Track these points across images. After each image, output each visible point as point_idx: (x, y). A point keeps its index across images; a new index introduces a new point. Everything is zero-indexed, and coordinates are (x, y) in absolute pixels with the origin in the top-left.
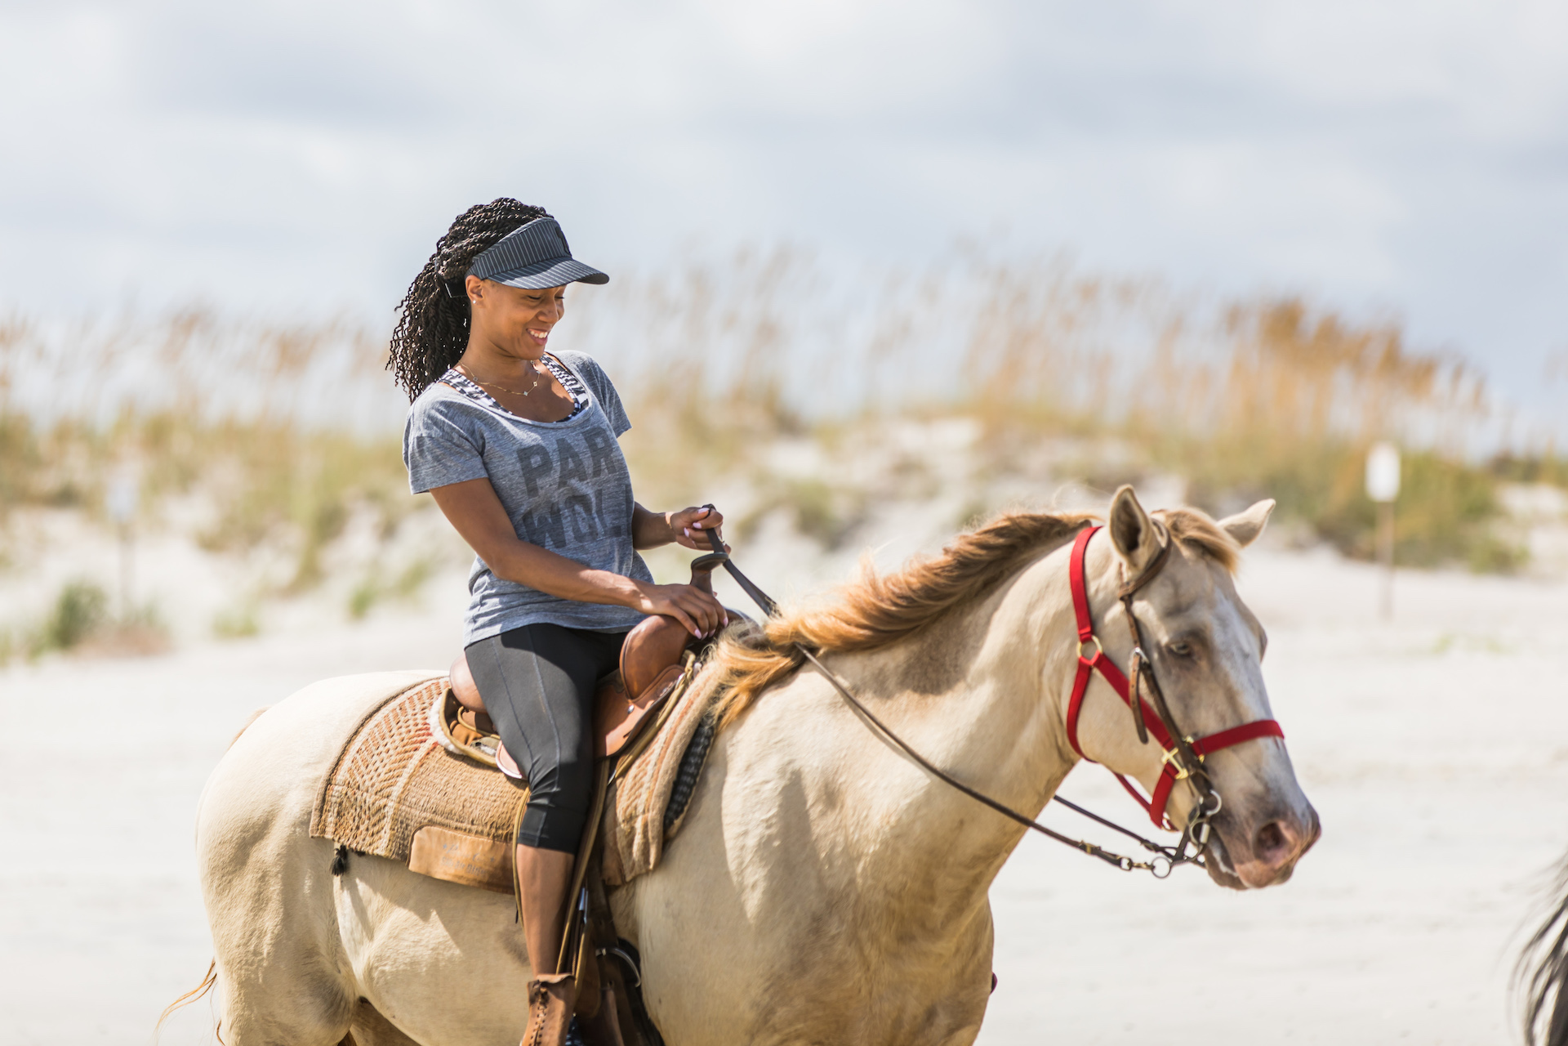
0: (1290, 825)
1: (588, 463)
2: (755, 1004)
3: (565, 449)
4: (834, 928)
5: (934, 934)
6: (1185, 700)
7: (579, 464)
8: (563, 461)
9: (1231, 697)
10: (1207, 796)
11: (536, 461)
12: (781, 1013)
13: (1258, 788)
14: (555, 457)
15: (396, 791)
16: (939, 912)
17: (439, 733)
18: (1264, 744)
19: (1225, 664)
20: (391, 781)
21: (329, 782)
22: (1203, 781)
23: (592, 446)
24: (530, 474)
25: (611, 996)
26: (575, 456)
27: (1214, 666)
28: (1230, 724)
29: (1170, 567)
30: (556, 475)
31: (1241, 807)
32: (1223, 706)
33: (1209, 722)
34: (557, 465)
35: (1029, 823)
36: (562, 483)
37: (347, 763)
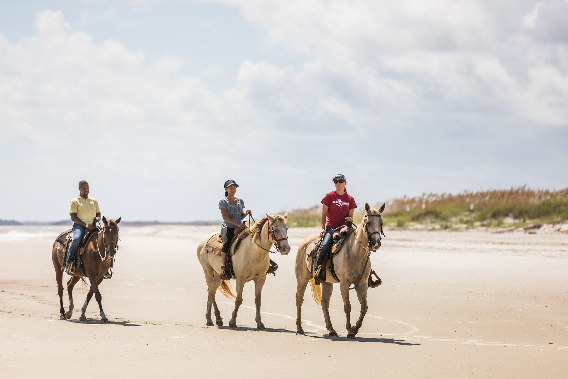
0: (286, 249)
1: (237, 211)
2: (242, 270)
3: (235, 208)
4: (250, 261)
5: (261, 262)
6: (277, 236)
7: (236, 210)
8: (234, 209)
9: (281, 236)
10: (279, 245)
11: (231, 209)
12: (245, 271)
13: (283, 245)
14: (233, 209)
15: (213, 245)
16: (261, 260)
17: (218, 239)
18: (285, 241)
19: (281, 232)
20: (213, 243)
21: (207, 243)
22: (279, 244)
23: (238, 209)
24: (230, 210)
25: (230, 268)
26: (236, 209)
27: (279, 232)
28: (281, 238)
29: (276, 222)
30: (233, 211)
31: (282, 247)
32: (281, 237)
33: (279, 238)
34: (233, 210)
35: (269, 251)
36: (234, 212)
37: (209, 241)
